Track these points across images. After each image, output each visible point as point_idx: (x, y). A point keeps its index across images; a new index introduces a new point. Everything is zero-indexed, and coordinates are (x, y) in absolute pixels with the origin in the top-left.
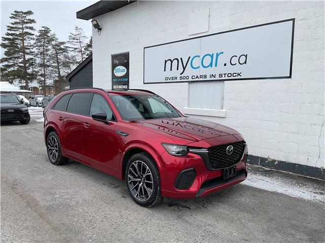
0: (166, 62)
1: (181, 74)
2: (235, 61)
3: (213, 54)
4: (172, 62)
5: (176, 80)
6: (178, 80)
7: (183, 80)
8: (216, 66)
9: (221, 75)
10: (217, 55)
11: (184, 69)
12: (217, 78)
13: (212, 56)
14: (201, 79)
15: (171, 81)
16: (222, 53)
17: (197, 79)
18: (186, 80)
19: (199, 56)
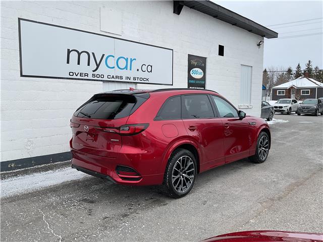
0: (69, 52)
1: (94, 71)
2: (144, 68)
3: (127, 58)
4: (79, 54)
5: (86, 78)
6: (90, 77)
7: (96, 78)
8: (131, 69)
9: (134, 79)
10: (131, 61)
11: (98, 66)
12: (132, 80)
13: (127, 60)
14: (117, 80)
15: (79, 77)
16: (135, 59)
17: (113, 79)
18: (100, 79)
19: (114, 57)
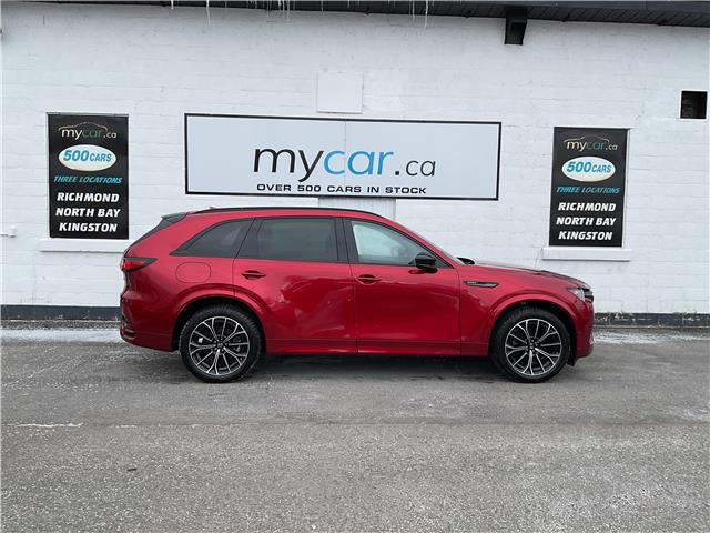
0: (258, 153)
1: (301, 181)
2: (414, 168)
3: (373, 154)
4: (276, 155)
5: (287, 192)
6: (294, 190)
7: (305, 192)
8: (380, 173)
9: (389, 189)
10: (382, 156)
11: (309, 172)
12: (382, 193)
13: (371, 156)
14: (349, 193)
15: (274, 191)
16: (392, 153)
17: (340, 193)
18: (313, 193)
19: (343, 153)
